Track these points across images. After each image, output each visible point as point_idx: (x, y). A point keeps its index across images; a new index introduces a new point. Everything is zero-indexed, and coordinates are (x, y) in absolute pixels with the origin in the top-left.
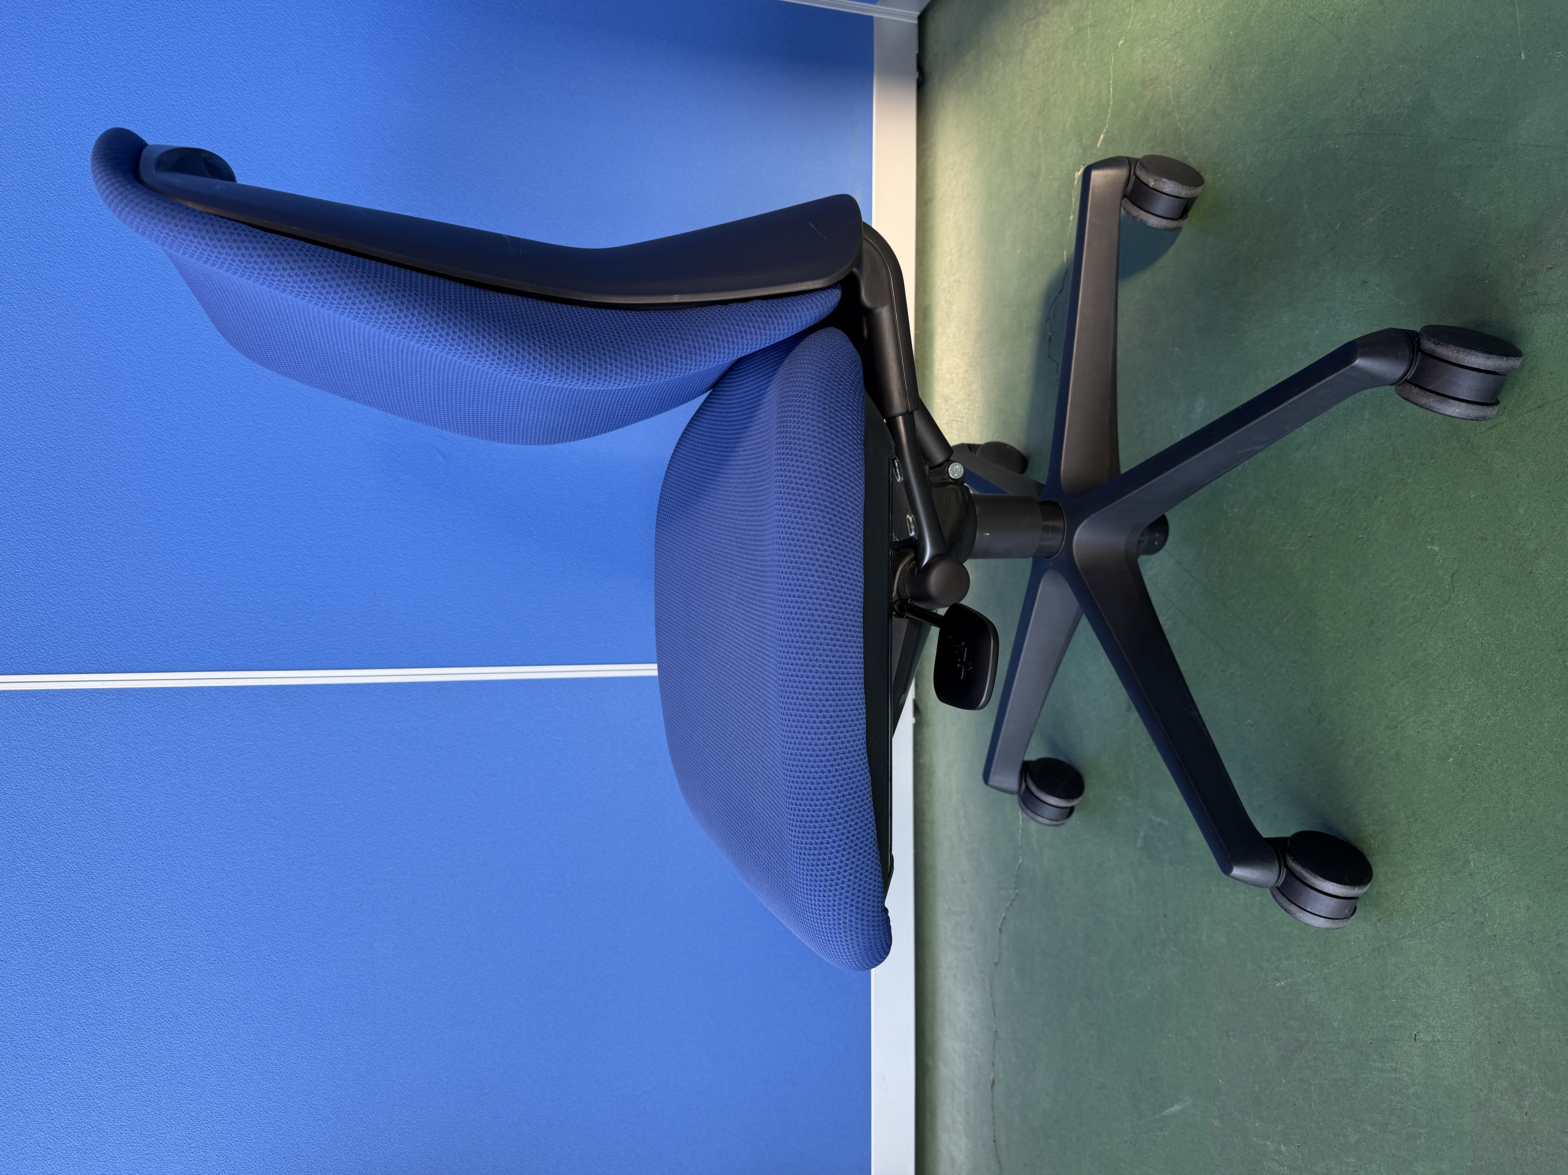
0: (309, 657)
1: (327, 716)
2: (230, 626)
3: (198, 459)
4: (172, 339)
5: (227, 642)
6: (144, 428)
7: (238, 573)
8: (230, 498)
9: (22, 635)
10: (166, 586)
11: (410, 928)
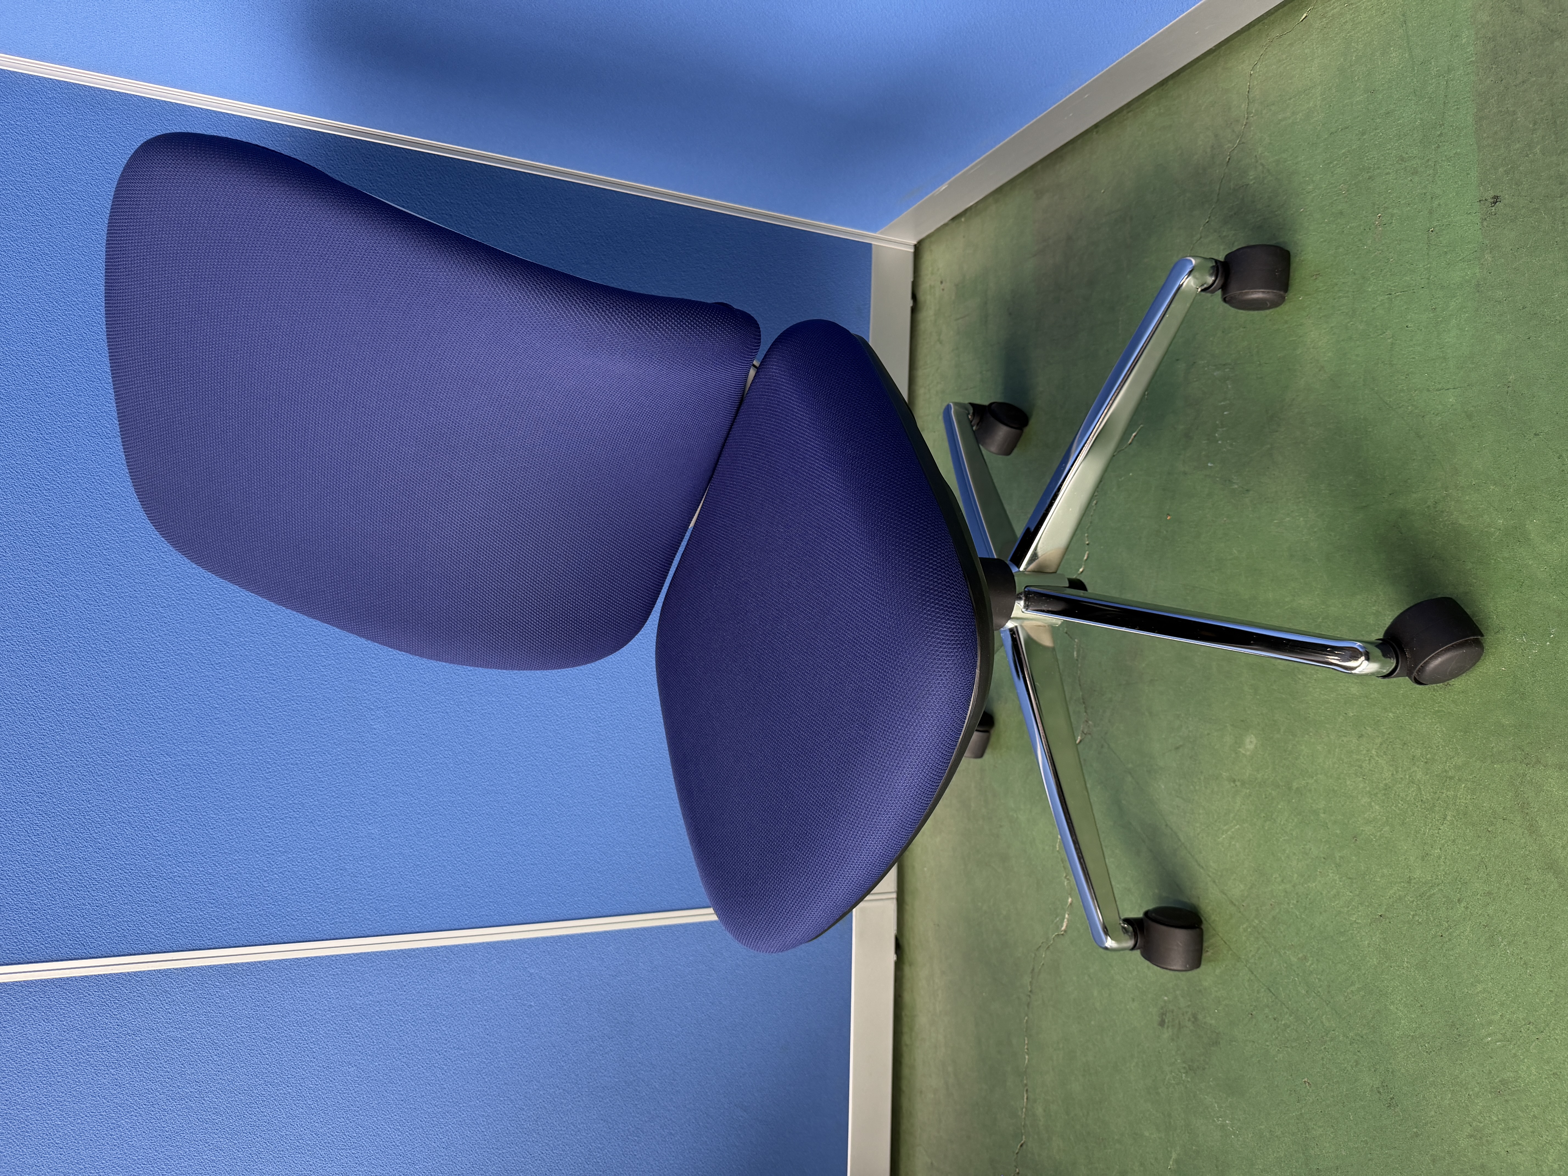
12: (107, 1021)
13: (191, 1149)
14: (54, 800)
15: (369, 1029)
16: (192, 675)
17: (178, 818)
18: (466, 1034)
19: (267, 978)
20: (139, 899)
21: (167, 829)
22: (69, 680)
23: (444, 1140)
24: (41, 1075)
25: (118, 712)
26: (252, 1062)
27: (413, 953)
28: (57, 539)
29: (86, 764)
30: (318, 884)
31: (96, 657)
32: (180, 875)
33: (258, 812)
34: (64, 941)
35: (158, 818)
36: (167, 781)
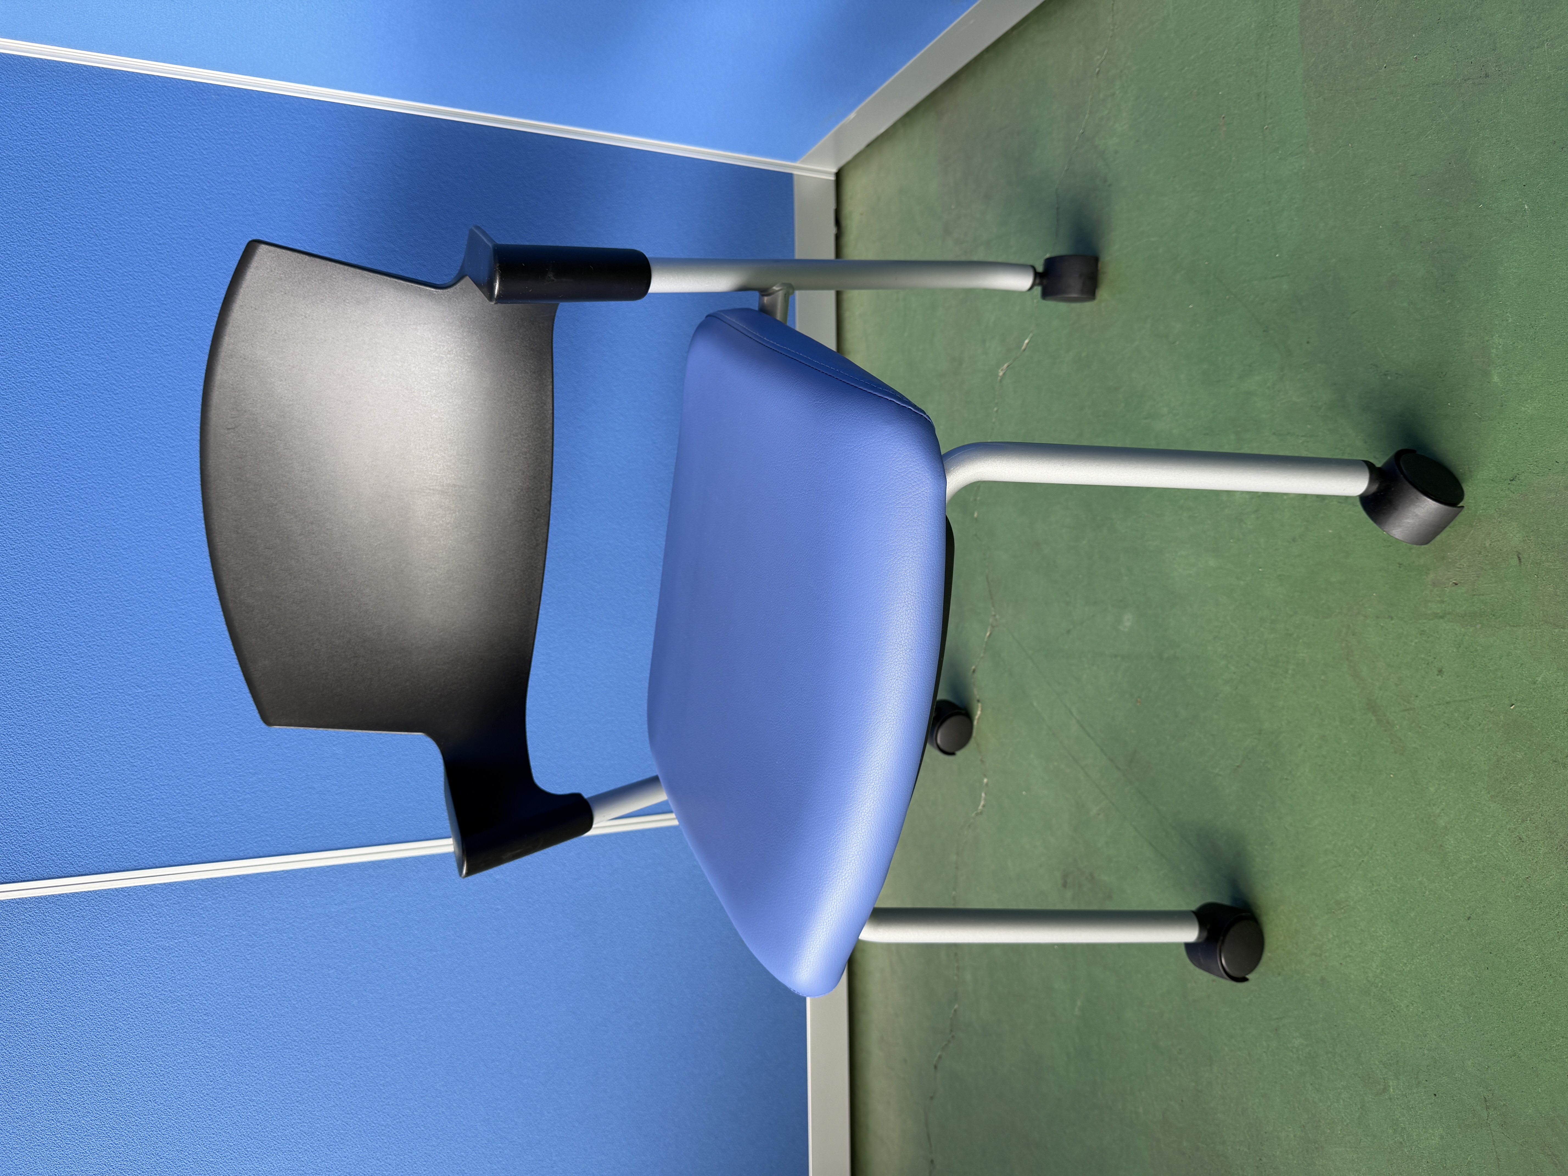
0: (241, 847)
1: (261, 905)
2: (156, 821)
3: (117, 650)
4: (87, 526)
5: (153, 838)
6: (58, 621)
7: (163, 765)
8: (153, 688)
10: (86, 785)
11: (352, 1113)
12: (99, 933)
13: (186, 1047)
14: (35, 732)
15: (346, 934)
16: (156, 612)
17: (152, 745)
18: (438, 937)
19: (246, 890)
21: (143, 755)
23: (422, 1034)
24: (41, 983)
25: (89, 648)
26: (237, 967)
27: (384, 864)
28: (20, 489)
29: (62, 698)
30: (289, 802)
31: (65, 598)
33: (228, 737)
34: (53, 860)
35: (133, 745)
36: (139, 711)
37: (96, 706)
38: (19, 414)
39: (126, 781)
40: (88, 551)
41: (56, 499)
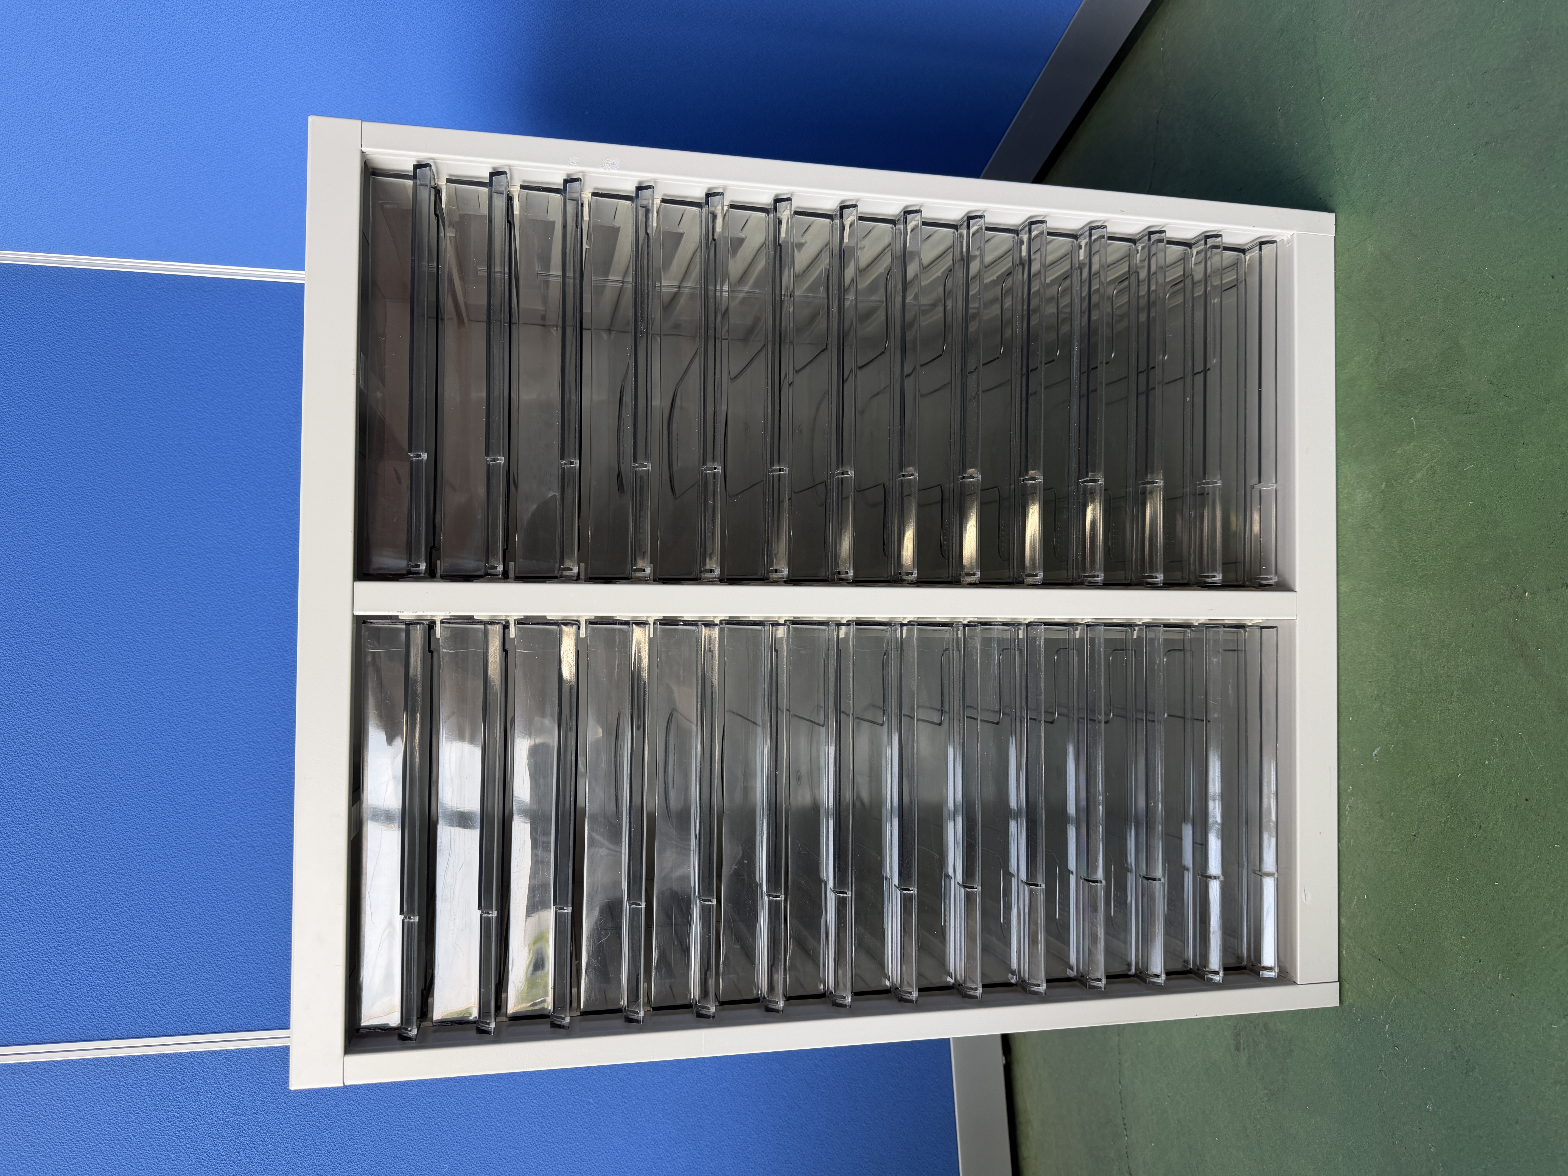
3: (218, 799)
5: (233, 999)
8: (248, 839)
9: (20, 1001)
10: (174, 938)
14: (133, 881)
17: (242, 898)
20: (204, 978)
21: (232, 909)
22: (151, 769)
25: (192, 798)
28: (148, 644)
29: (162, 847)
31: (176, 748)
32: (242, 954)
37: (193, 855)
38: (155, 576)
39: (213, 935)
40: (202, 703)
41: (178, 653)
